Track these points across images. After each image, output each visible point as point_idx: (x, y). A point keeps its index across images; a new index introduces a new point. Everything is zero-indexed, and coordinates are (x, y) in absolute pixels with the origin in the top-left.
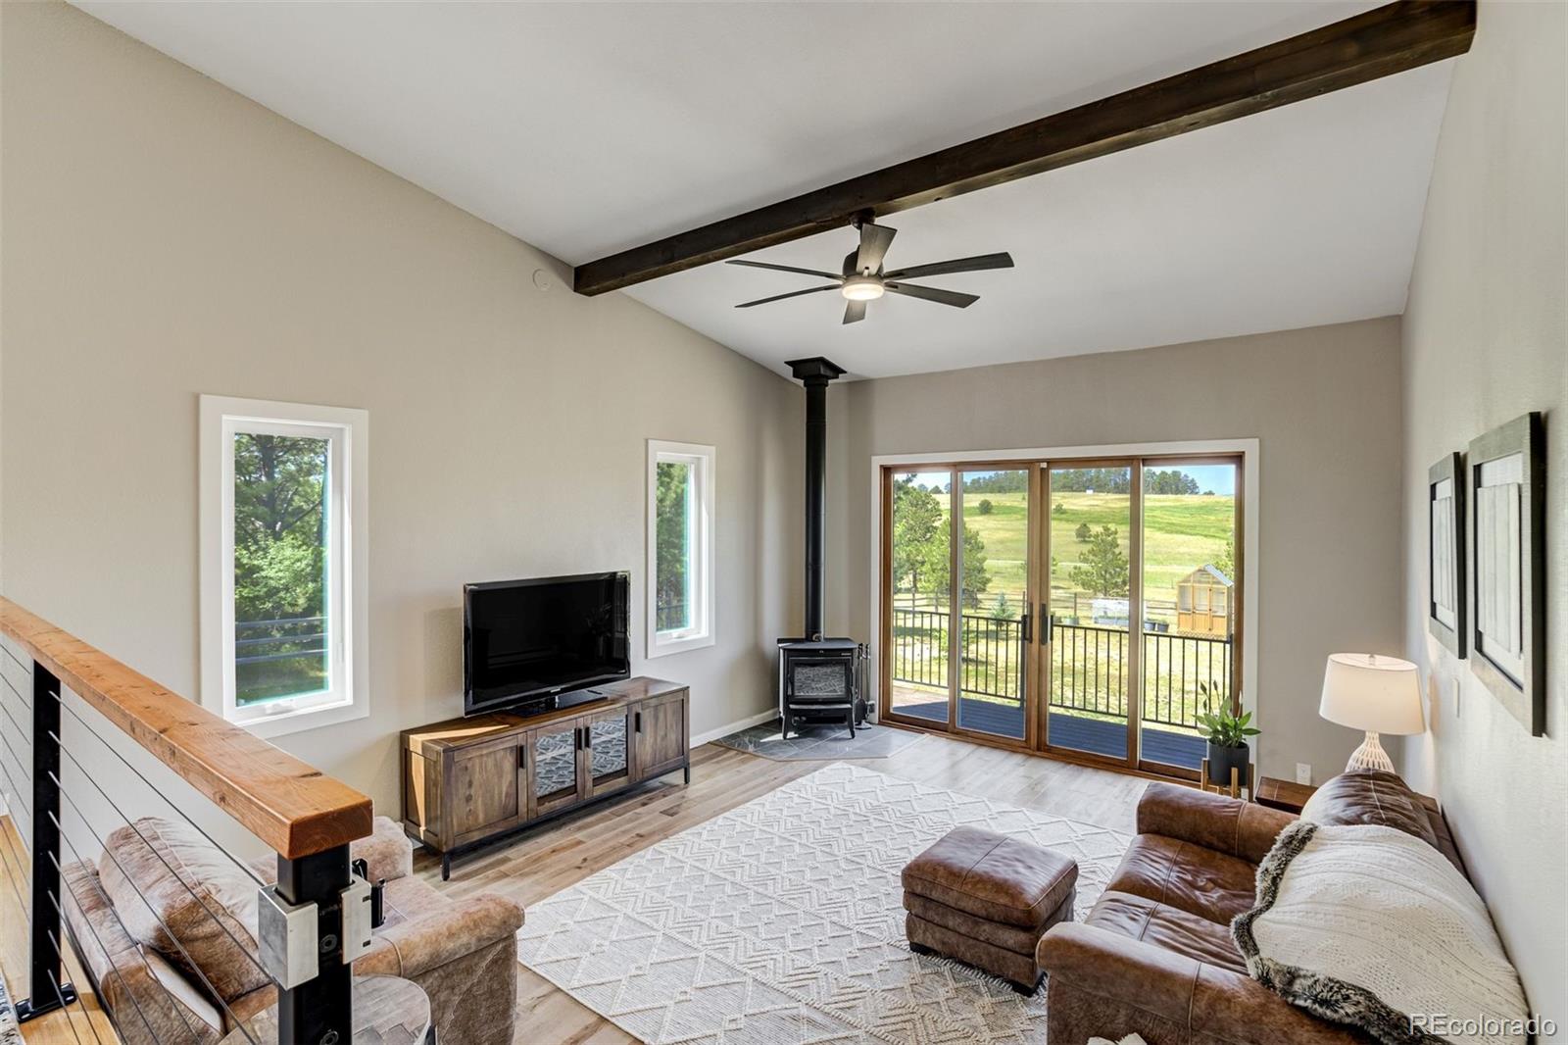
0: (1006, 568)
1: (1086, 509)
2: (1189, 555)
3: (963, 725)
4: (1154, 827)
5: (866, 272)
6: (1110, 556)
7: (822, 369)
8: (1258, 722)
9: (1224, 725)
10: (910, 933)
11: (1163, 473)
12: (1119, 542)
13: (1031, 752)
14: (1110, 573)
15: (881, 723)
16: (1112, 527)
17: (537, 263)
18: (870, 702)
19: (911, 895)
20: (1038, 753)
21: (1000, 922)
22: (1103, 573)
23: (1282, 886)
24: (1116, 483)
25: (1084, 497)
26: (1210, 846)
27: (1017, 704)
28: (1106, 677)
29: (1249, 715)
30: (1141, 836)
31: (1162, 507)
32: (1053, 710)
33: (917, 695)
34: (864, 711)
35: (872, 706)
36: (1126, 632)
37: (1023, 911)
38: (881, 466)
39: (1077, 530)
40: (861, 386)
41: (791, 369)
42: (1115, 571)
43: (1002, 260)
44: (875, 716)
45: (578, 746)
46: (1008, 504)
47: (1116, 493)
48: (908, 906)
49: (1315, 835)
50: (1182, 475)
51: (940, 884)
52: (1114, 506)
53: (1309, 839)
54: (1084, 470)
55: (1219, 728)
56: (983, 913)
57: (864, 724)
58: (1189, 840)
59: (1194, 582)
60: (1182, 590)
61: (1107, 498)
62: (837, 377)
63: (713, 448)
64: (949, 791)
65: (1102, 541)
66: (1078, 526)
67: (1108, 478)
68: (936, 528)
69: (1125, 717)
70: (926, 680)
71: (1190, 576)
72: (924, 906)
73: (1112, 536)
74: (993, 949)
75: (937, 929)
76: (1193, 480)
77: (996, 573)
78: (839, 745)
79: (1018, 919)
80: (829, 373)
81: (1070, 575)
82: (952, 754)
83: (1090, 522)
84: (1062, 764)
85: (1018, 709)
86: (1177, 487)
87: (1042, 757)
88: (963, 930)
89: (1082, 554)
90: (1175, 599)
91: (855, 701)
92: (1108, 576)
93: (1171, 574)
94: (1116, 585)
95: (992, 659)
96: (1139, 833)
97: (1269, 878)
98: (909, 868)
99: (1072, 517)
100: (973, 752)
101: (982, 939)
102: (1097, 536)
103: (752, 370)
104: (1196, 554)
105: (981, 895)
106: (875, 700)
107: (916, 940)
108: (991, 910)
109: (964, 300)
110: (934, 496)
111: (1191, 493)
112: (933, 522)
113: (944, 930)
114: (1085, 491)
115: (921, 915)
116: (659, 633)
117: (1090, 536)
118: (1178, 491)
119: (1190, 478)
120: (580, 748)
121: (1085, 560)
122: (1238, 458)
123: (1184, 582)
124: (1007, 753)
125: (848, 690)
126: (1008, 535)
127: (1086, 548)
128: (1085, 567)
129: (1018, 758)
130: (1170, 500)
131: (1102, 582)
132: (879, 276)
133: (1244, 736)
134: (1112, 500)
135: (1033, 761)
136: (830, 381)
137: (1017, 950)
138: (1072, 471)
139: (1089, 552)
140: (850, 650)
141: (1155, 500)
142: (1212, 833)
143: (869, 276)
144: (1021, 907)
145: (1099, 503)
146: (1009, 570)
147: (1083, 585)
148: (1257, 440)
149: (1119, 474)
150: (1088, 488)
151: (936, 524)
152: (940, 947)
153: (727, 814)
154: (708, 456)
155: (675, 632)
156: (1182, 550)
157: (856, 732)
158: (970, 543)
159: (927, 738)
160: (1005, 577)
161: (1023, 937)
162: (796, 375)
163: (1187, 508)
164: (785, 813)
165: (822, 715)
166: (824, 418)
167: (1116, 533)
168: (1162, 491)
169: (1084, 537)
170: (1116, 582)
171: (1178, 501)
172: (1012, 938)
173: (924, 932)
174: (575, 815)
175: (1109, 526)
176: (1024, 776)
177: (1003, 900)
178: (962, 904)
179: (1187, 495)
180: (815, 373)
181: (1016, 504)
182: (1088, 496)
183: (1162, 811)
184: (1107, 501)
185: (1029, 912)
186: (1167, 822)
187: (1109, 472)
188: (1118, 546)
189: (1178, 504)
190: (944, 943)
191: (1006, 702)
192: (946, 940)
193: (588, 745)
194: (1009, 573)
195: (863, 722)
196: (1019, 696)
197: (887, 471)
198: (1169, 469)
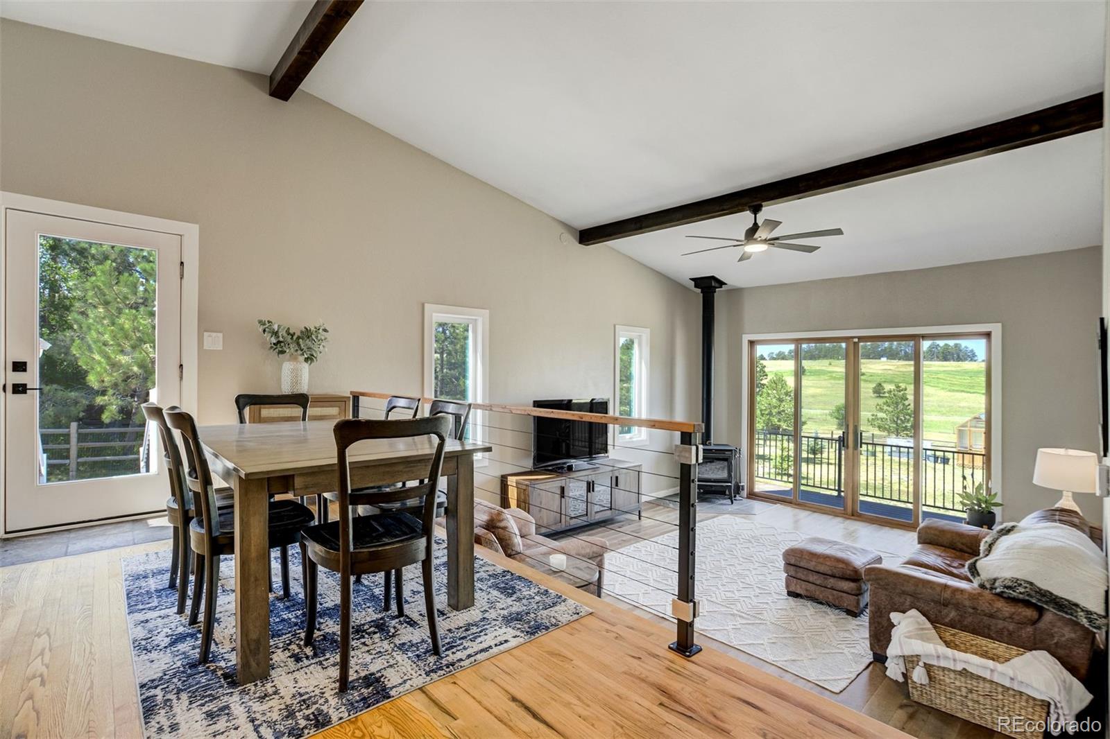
0: (817, 415)
1: (880, 372)
2: (969, 408)
3: (802, 499)
4: (928, 541)
5: (759, 239)
6: (900, 407)
7: (713, 282)
8: (1003, 500)
9: (979, 500)
10: (787, 586)
11: (946, 345)
12: (908, 397)
13: (847, 516)
14: (901, 420)
15: (748, 498)
16: (903, 386)
17: (560, 229)
18: (742, 484)
19: (788, 564)
20: (852, 517)
21: (839, 578)
22: (895, 419)
23: (994, 548)
24: (906, 352)
25: (879, 363)
26: (961, 550)
27: (835, 493)
28: (898, 492)
29: (996, 494)
30: (920, 545)
31: (944, 371)
32: (862, 498)
33: (766, 486)
34: (738, 489)
35: (743, 486)
36: (912, 448)
37: (852, 571)
38: (749, 341)
39: (874, 388)
40: (737, 292)
41: (693, 283)
42: (905, 419)
43: (838, 232)
44: (745, 493)
45: (588, 490)
46: (818, 368)
47: (906, 360)
48: (786, 571)
49: (1016, 529)
50: (963, 347)
51: (805, 558)
52: (905, 370)
53: (1012, 530)
54: (879, 343)
55: (975, 502)
56: (830, 572)
57: (738, 497)
58: (949, 548)
59: (970, 427)
60: (961, 433)
61: (898, 363)
62: (721, 287)
63: (649, 330)
64: (797, 532)
65: (895, 395)
66: (875, 385)
67: (900, 349)
68: (764, 385)
69: (911, 503)
70: (767, 476)
71: (967, 422)
72: (796, 571)
73: (902, 392)
74: (835, 592)
75: (802, 582)
76: (972, 351)
77: (809, 418)
78: (724, 507)
79: (850, 575)
80: (717, 285)
81: (868, 420)
82: (795, 516)
83: (885, 382)
84: (868, 524)
85: (836, 496)
86: (958, 356)
87: (855, 520)
88: (818, 582)
89: (878, 405)
90: (956, 441)
91: (733, 482)
92: (899, 422)
93: (953, 423)
94: (906, 429)
95: (811, 476)
96: (919, 543)
97: (987, 545)
98: (787, 551)
99: (870, 378)
100: (809, 515)
101: (829, 586)
102: (890, 392)
103: (670, 283)
104: (974, 408)
105: (828, 563)
106: (744, 483)
107: (791, 590)
108: (835, 571)
109: (811, 249)
110: (762, 362)
111: (971, 360)
112: (761, 380)
113: (807, 583)
114: (880, 359)
115: (794, 575)
116: (620, 435)
117: (884, 393)
118: (959, 359)
119: (970, 349)
120: (590, 492)
121: (881, 410)
122: (988, 335)
123: (963, 426)
124: (830, 517)
125: (730, 475)
126: (819, 391)
127: (881, 401)
128: (881, 415)
129: (839, 519)
130: (952, 366)
131: (895, 425)
132: (765, 241)
133: (992, 507)
134: (902, 365)
135: (848, 522)
136: (717, 290)
137: (849, 592)
138: (869, 343)
139: (884, 404)
140: (731, 450)
141: (939, 366)
142: (963, 544)
143: (761, 240)
144: (851, 569)
145: (891, 368)
146: (819, 417)
147: (879, 427)
148: (1000, 325)
149: (909, 346)
150: (882, 356)
151: (764, 382)
152: (805, 592)
153: (669, 534)
154: (645, 334)
155: (628, 436)
156: (963, 404)
157: (734, 501)
158: (790, 396)
159: (779, 506)
160: (816, 422)
161: (852, 585)
162: (696, 286)
163: (966, 373)
164: (702, 535)
165: (713, 489)
166: (713, 312)
167: (906, 389)
168: (945, 359)
169: (880, 393)
170: (906, 426)
171: (959, 366)
172: (846, 585)
173: (796, 585)
174: (586, 529)
175: (900, 385)
176: (844, 529)
177: (841, 566)
178: (818, 569)
179: (966, 362)
180: (708, 286)
181: (824, 368)
182: (884, 362)
183: (932, 532)
184: (898, 367)
185: (856, 571)
186: (935, 538)
187: (900, 344)
188: (907, 399)
189: (959, 369)
190: (807, 590)
191: (828, 492)
192: (808, 589)
193: (593, 491)
194: (819, 419)
195: (737, 495)
196: (837, 488)
197: (752, 343)
198: (951, 343)
